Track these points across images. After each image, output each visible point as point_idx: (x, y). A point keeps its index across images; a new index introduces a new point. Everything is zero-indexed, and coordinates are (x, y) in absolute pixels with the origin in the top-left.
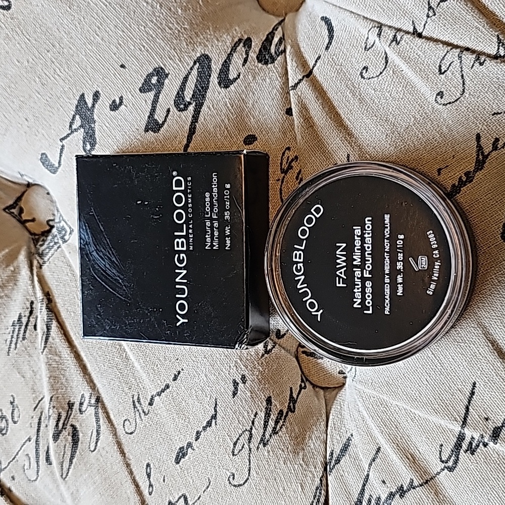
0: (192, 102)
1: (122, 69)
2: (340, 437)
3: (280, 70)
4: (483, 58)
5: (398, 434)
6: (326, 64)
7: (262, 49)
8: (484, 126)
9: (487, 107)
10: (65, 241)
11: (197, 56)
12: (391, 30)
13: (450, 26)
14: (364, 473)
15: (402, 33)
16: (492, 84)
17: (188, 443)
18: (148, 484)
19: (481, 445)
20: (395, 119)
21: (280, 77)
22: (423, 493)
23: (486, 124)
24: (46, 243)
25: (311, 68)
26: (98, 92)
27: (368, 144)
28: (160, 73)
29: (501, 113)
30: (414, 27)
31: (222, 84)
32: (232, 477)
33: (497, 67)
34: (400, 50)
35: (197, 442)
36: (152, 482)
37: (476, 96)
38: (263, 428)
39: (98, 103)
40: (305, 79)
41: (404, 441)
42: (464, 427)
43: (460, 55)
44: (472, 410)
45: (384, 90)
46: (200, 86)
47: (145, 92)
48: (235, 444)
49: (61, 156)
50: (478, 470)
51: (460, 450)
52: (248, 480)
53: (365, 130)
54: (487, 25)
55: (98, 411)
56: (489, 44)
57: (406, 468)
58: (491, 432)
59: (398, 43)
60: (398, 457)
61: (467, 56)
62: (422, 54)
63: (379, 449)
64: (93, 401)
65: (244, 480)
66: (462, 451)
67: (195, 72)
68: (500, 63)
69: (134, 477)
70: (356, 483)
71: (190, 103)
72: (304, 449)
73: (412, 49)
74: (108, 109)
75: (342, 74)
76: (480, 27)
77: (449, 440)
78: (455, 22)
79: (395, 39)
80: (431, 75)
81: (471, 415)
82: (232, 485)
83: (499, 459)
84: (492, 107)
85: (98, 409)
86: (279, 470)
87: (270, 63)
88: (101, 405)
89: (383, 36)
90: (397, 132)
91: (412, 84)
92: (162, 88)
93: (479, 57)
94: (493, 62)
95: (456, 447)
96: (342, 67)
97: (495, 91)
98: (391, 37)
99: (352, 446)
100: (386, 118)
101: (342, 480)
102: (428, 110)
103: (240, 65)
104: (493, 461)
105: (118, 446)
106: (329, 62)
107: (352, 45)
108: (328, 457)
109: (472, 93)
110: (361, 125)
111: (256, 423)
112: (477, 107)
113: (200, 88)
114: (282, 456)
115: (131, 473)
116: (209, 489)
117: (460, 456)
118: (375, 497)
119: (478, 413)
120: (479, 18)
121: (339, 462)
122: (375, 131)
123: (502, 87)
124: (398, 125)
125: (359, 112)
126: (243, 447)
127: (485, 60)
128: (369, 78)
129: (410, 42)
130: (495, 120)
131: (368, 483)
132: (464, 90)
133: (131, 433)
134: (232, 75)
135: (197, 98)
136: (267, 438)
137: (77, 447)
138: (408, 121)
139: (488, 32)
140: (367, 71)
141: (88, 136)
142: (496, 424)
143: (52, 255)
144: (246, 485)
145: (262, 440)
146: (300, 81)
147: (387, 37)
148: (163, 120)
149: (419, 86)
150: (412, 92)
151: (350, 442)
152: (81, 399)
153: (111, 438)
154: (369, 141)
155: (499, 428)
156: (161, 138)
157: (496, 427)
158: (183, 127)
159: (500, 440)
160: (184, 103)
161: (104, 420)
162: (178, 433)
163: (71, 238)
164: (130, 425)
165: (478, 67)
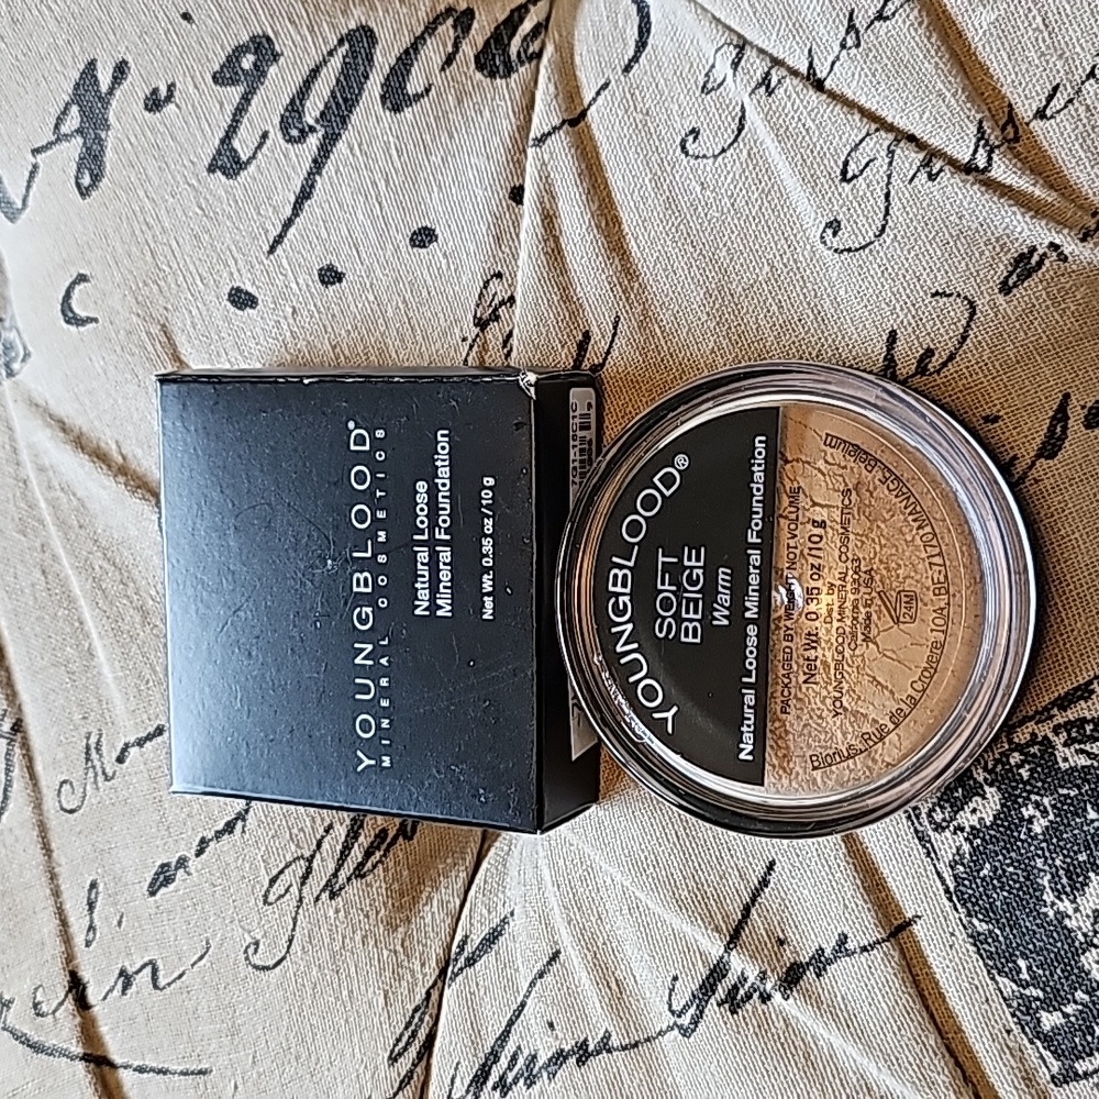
0: (318, 127)
1: (184, 23)
2: (489, 912)
3: (517, 98)
4: (938, 164)
5: (601, 933)
6: (616, 105)
7: (492, 41)
8: (909, 317)
9: (925, 276)
10: (11, 374)
11: (350, 27)
12: (763, 60)
13: (884, 77)
14: (516, 998)
15: (783, 72)
16: (947, 227)
17: (180, 858)
18: (88, 924)
19: (756, 995)
20: (731, 260)
21: (515, 113)
22: (625, 1065)
23: (914, 312)
25: (586, 105)
26: (124, 62)
27: (664, 303)
28: (263, 49)
29: (951, 295)
30: (811, 64)
31: (388, 101)
32: (253, 947)
33: (964, 191)
34: (771, 108)
35: (199, 859)
36: (95, 921)
37: (906, 245)
38: (338, 860)
39: (121, 87)
40: (566, 127)
41: (610, 950)
42: (732, 950)
43: (892, 148)
44: (756, 916)
45: (723, 191)
46: (341, 96)
47: (223, 84)
48: (273, 881)
49: (28, 187)
50: (738, 1047)
51: (710, 997)
52: (284, 962)
53: (664, 270)
54: (963, 92)
55: (12, 750)
56: (958, 137)
57: (602, 1007)
58: (784, 970)
59: (770, 92)
60: (591, 979)
61: (907, 152)
62: (814, 128)
63: (555, 956)
64: (7, 727)
65: (277, 958)
66: (712, 1000)
67: (336, 63)
68: (973, 184)
69: (61, 903)
70: (496, 1016)
71: (312, 130)
72: (409, 922)
73: (796, 112)
74: (141, 105)
75: (643, 134)
76: (947, 93)
77: (693, 972)
78: (898, 73)
79: (767, 82)
80: (823, 179)
81: (751, 927)
82: (250, 963)
83: (787, 1034)
84: (936, 277)
85: (14, 746)
86: (348, 954)
87: (501, 78)
88: (22, 738)
89: (743, 69)
90: (730, 290)
91: (782, 189)
92: (262, 84)
93: (930, 161)
94: (957, 179)
95: (704, 991)
96: (648, 118)
97: (948, 243)
98: (759, 75)
99: (507, 935)
100: (713, 254)
101: (470, 1003)
102: (803, 255)
103: (435, 65)
104: (773, 1035)
105: (41, 832)
106: (624, 101)
107: (678, 73)
108: (454, 949)
109: (899, 238)
110: (658, 258)
111: (325, 846)
112: (903, 271)
113: (341, 101)
114: (362, 925)
115: (56, 893)
116: (204, 961)
117: (706, 1011)
118: (526, 1052)
119: (766, 926)
120: (950, 73)
121: (473, 964)
122: (683, 277)
123: (965, 237)
124: (734, 275)
125: (661, 227)
126: (287, 891)
127: (941, 170)
128: (697, 157)
129: (794, 95)
130: (934, 308)
131: (519, 1021)
132: (884, 227)
133: (71, 812)
134: (414, 85)
135: (330, 121)
136: (340, 882)
138: (757, 270)
139: (962, 109)
140: (695, 138)
141: (89, 155)
142: (799, 956)
144: (278, 970)
145: (329, 883)
146: (555, 129)
147: (752, 73)
148: (251, 154)
149: (794, 197)
150: (779, 207)
151: (506, 926)
153: (29, 811)
154: (666, 296)
155: (803, 966)
156: (239, 193)
157: (795, 963)
158: (289, 180)
159: (798, 991)
160: (300, 126)
161: (21, 770)
162: (163, 832)
163: (24, 372)
164: (73, 793)
165: (923, 181)
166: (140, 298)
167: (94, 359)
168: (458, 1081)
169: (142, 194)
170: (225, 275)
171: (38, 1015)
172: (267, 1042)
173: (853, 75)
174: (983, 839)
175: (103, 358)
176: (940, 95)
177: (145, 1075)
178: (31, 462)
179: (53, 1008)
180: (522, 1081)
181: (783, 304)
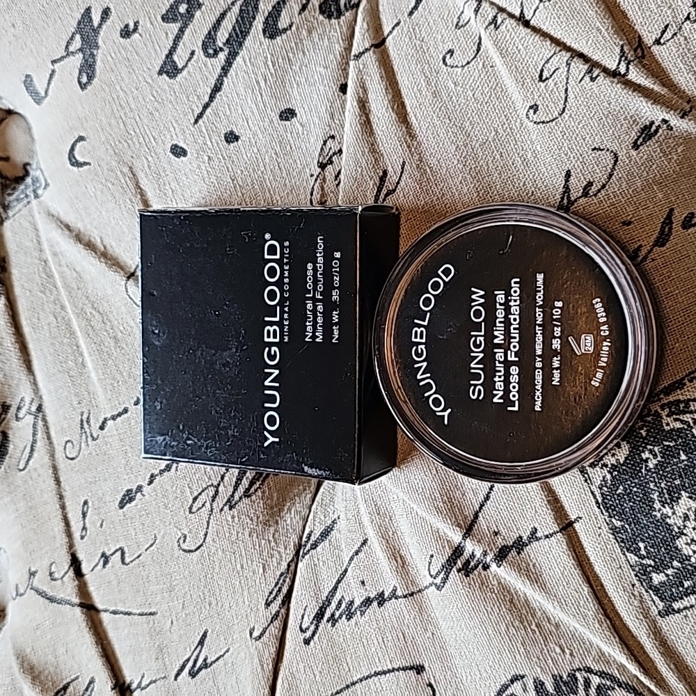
0: (225, 48)
2: (325, 517)
3: (345, 31)
4: (596, 72)
5: (391, 528)
6: (404, 35)
8: (579, 162)
9: (588, 138)
10: (37, 196)
12: (492, 8)
13: (565, 19)
14: (341, 567)
15: (505, 15)
16: (601, 109)
17: (138, 486)
18: (82, 526)
19: (480, 566)
20: (472, 128)
21: (343, 40)
22: (406, 607)
23: (581, 160)
24: (17, 193)
25: (386, 34)
26: (108, 9)
27: (432, 153)
29: (603, 149)
30: (522, 11)
31: (267, 33)
32: (182, 539)
33: (612, 88)
34: (497, 37)
35: (150, 487)
36: (87, 524)
37: (577, 120)
38: (234, 487)
39: (106, 23)
40: (372, 49)
41: (396, 538)
42: (467, 538)
43: (569, 62)
44: (482, 518)
45: (468, 87)
46: (239, 29)
47: (167, 22)
48: (195, 499)
49: (49, 83)
51: (453, 567)
52: (202, 547)
53: (433, 134)
54: (612, 28)
55: (37, 422)
56: (609, 55)
57: (391, 572)
58: (498, 550)
59: (497, 28)
60: (385, 556)
61: (578, 65)
62: (523, 50)
63: (365, 542)
64: (34, 409)
65: (197, 545)
66: (455, 569)
67: (236, 9)
68: (617, 84)
69: (66, 513)
70: (329, 578)
71: (221, 49)
72: (277, 523)
73: (512, 40)
74: (119, 35)
75: (420, 53)
76: (602, 29)
77: (443, 552)
78: (573, 16)
79: (495, 22)
80: (528, 80)
81: (478, 525)
82: (181, 548)
84: (594, 139)
85: (38, 420)
86: (240, 542)
87: (335, 19)
88: (43, 415)
89: (481, 14)
90: (471, 146)
91: (503, 86)
92: (192, 22)
93: (592, 70)
94: (608, 81)
95: (449, 563)
96: (423, 43)
97: (602, 119)
98: (490, 18)
99: (335, 531)
100: (462, 124)
101: (314, 571)
102: (515, 125)
103: (296, 12)
105: (54, 471)
106: (409, 33)
107: (441, 17)
108: (304, 539)
109: (573, 116)
110: (428, 127)
111: (226, 479)
112: (575, 135)
113: (239, 33)
114: (249, 525)
115: (63, 507)
116: (153, 547)
117: (450, 575)
118: (347, 599)
119: (487, 524)
120: (604, 17)
121: (315, 548)
122: (444, 138)
123: (612, 115)
124: (474, 137)
125: (430, 109)
126: (203, 505)
127: (598, 76)
128: (452, 67)
129: (511, 30)
130: (593, 157)
131: (343, 581)
132: (564, 109)
133: (72, 459)
134: (283, 23)
135: (232, 44)
136: (235, 499)
137: (3, 461)
138: (488, 134)
139: (611, 38)
140: (452, 55)
141: (87, 64)
142: (506, 541)
143: (20, 210)
144: (198, 552)
145: (229, 501)
146: (367, 50)
147: (486, 16)
148: (184, 64)
149: (510, 91)
150: (501, 97)
151: (335, 525)
152: (20, 403)
153: (47, 459)
154: (433, 149)
155: (509, 548)
156: (177, 87)
157: (504, 546)
158: (207, 80)
159: (506, 562)
160: (214, 48)
161: (43, 434)
162: (128, 471)
163: (45, 195)
164: (73, 448)
165: (587, 82)
166: (117, 151)
167: (88, 187)
168: (306, 617)
169: (118, 88)
170: (168, 137)
171: (52, 579)
172: (191, 595)
173: (547, 18)
174: (619, 472)
175: (95, 187)
176: (598, 30)
177: (117, 616)
178: (49, 250)
179: (61, 575)
180: (344, 616)
181: (503, 154)
